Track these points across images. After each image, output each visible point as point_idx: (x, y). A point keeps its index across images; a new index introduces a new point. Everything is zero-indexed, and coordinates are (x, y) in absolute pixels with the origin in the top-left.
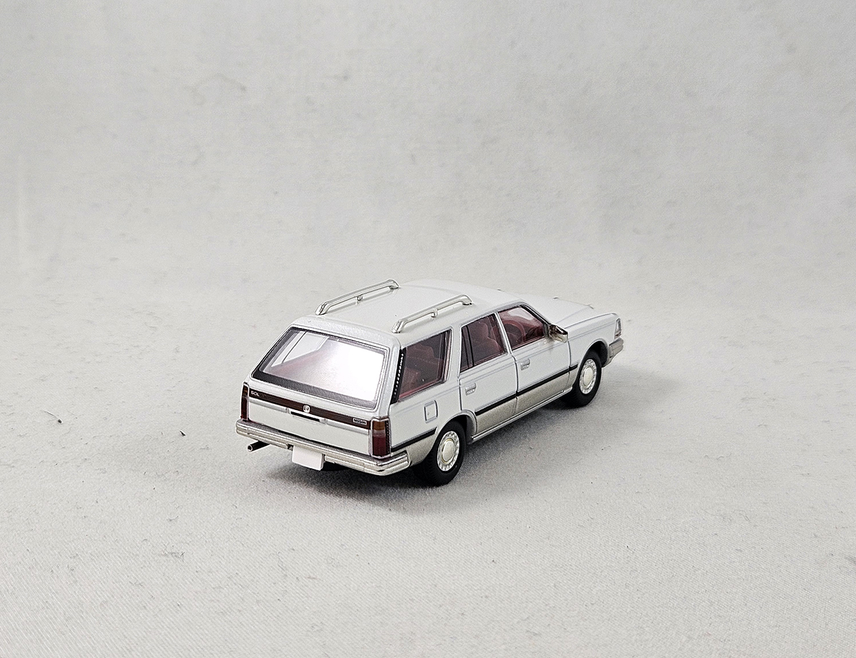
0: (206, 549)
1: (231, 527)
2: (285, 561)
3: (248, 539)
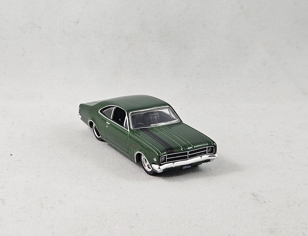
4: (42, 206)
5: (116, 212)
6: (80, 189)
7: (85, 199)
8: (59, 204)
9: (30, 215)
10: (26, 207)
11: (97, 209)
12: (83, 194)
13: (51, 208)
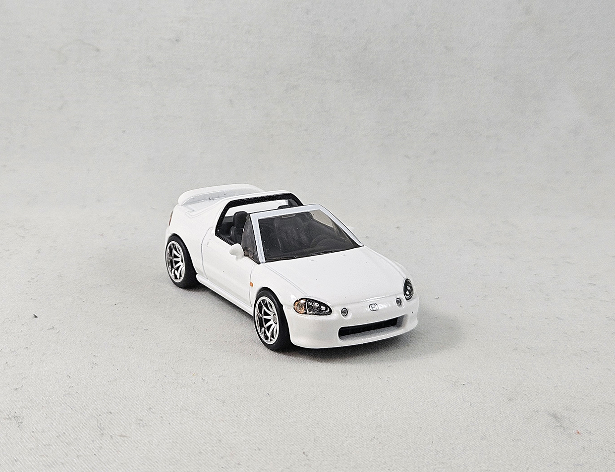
0: (42, 413)
1: (64, 393)
2: (103, 422)
3: (76, 404)
4: (102, 432)
5: (260, 447)
6: (181, 397)
7: (193, 418)
8: (138, 427)
9: (76, 452)
10: (66, 433)
11: (220, 441)
12: (189, 406)
13: (121, 436)
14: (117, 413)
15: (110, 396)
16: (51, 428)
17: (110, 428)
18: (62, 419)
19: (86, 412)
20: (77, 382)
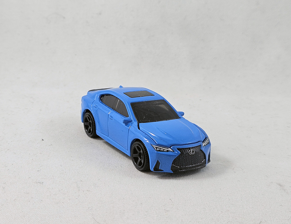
0: (51, 181)
1: (60, 173)
2: (79, 185)
3: (66, 177)
4: (79, 189)
5: (150, 197)
6: (112, 175)
7: (119, 184)
8: (95, 187)
9: (69, 197)
10: (63, 190)
11: (132, 194)
12: (116, 179)
13: (88, 191)
14: (85, 181)
15: (81, 174)
16: (56, 187)
17: (82, 187)
18: (60, 184)
19: (71, 181)
20: (65, 168)
